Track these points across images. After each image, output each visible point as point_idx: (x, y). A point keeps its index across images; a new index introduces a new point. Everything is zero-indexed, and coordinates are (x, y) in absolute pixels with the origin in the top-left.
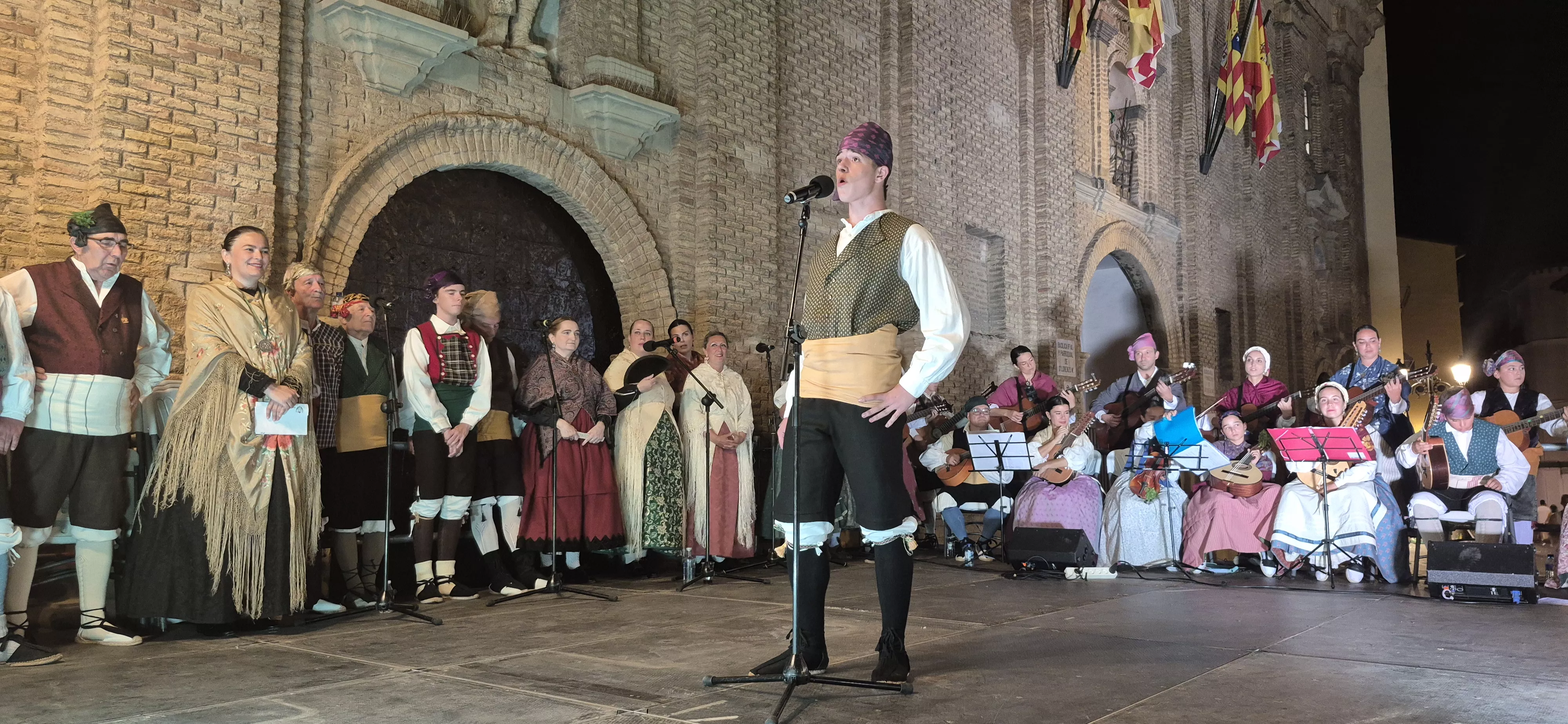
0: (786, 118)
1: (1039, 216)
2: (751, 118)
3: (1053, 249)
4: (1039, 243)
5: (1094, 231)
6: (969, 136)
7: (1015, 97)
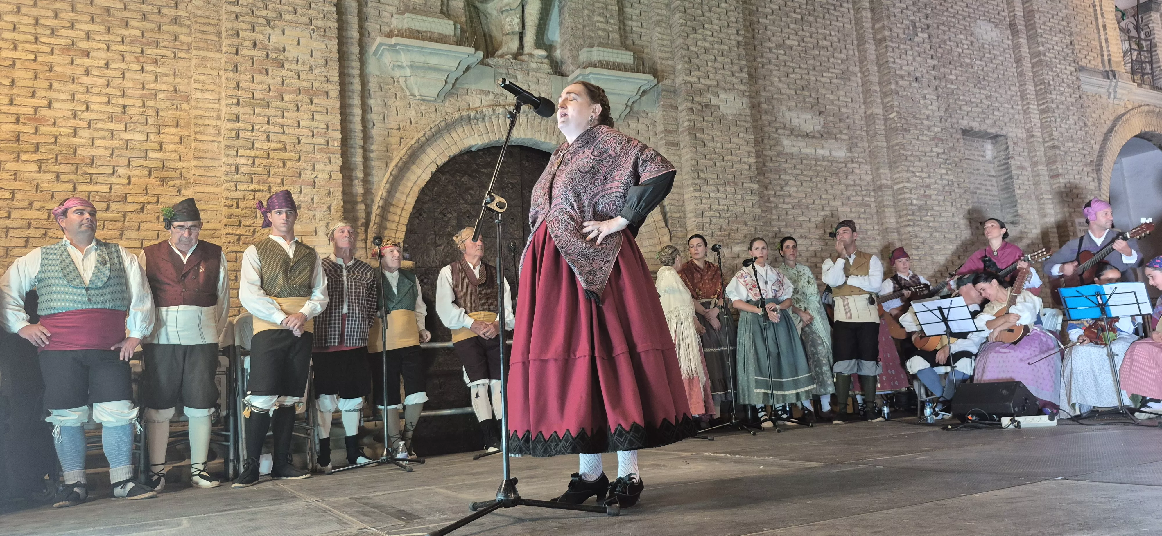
0: (763, 67)
1: (1042, 112)
2: (723, 72)
3: (1060, 139)
4: (1045, 135)
5: (1112, 118)
6: (956, 54)
7: (1003, 14)
